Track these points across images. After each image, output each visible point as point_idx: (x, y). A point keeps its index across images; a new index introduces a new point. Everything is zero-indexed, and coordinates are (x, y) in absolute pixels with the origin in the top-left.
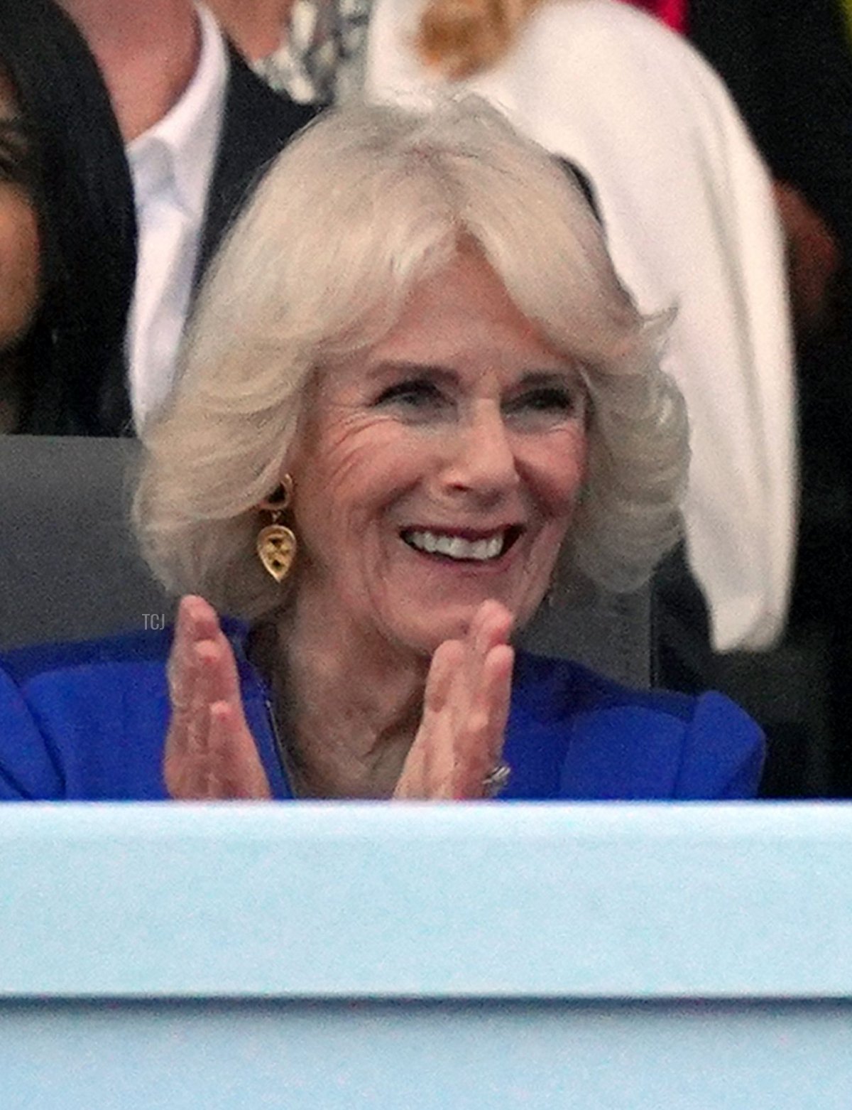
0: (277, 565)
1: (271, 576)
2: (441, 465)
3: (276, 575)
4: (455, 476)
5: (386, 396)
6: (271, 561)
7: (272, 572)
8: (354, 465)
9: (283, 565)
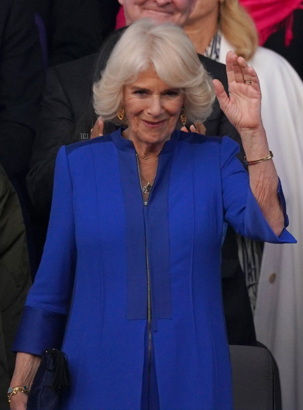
0: (121, 117)
1: (120, 119)
2: (147, 107)
3: (121, 119)
4: (149, 111)
5: (135, 92)
6: (120, 116)
7: (120, 118)
8: (130, 106)
9: (122, 117)
